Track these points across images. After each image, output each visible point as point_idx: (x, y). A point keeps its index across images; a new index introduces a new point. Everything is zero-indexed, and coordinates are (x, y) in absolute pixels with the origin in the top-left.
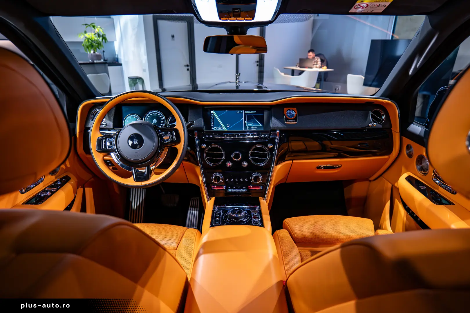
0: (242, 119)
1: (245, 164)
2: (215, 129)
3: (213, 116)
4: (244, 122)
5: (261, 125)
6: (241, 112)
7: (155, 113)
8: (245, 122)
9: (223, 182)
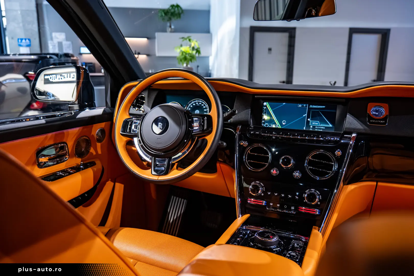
0: (304, 116)
1: (297, 174)
2: (267, 125)
3: (266, 109)
4: (307, 120)
5: (331, 126)
6: (305, 105)
7: (199, 102)
8: (309, 120)
9: (263, 194)
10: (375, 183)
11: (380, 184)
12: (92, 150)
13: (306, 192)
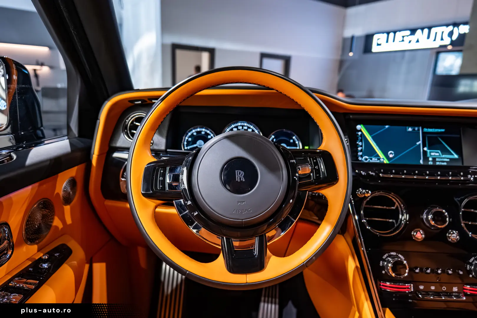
0: (418, 143)
1: (453, 236)
2: (366, 159)
3: (361, 134)
5: (456, 156)
6: (416, 129)
7: (243, 126)
8: (425, 149)
12: (57, 222)
13: (471, 261)
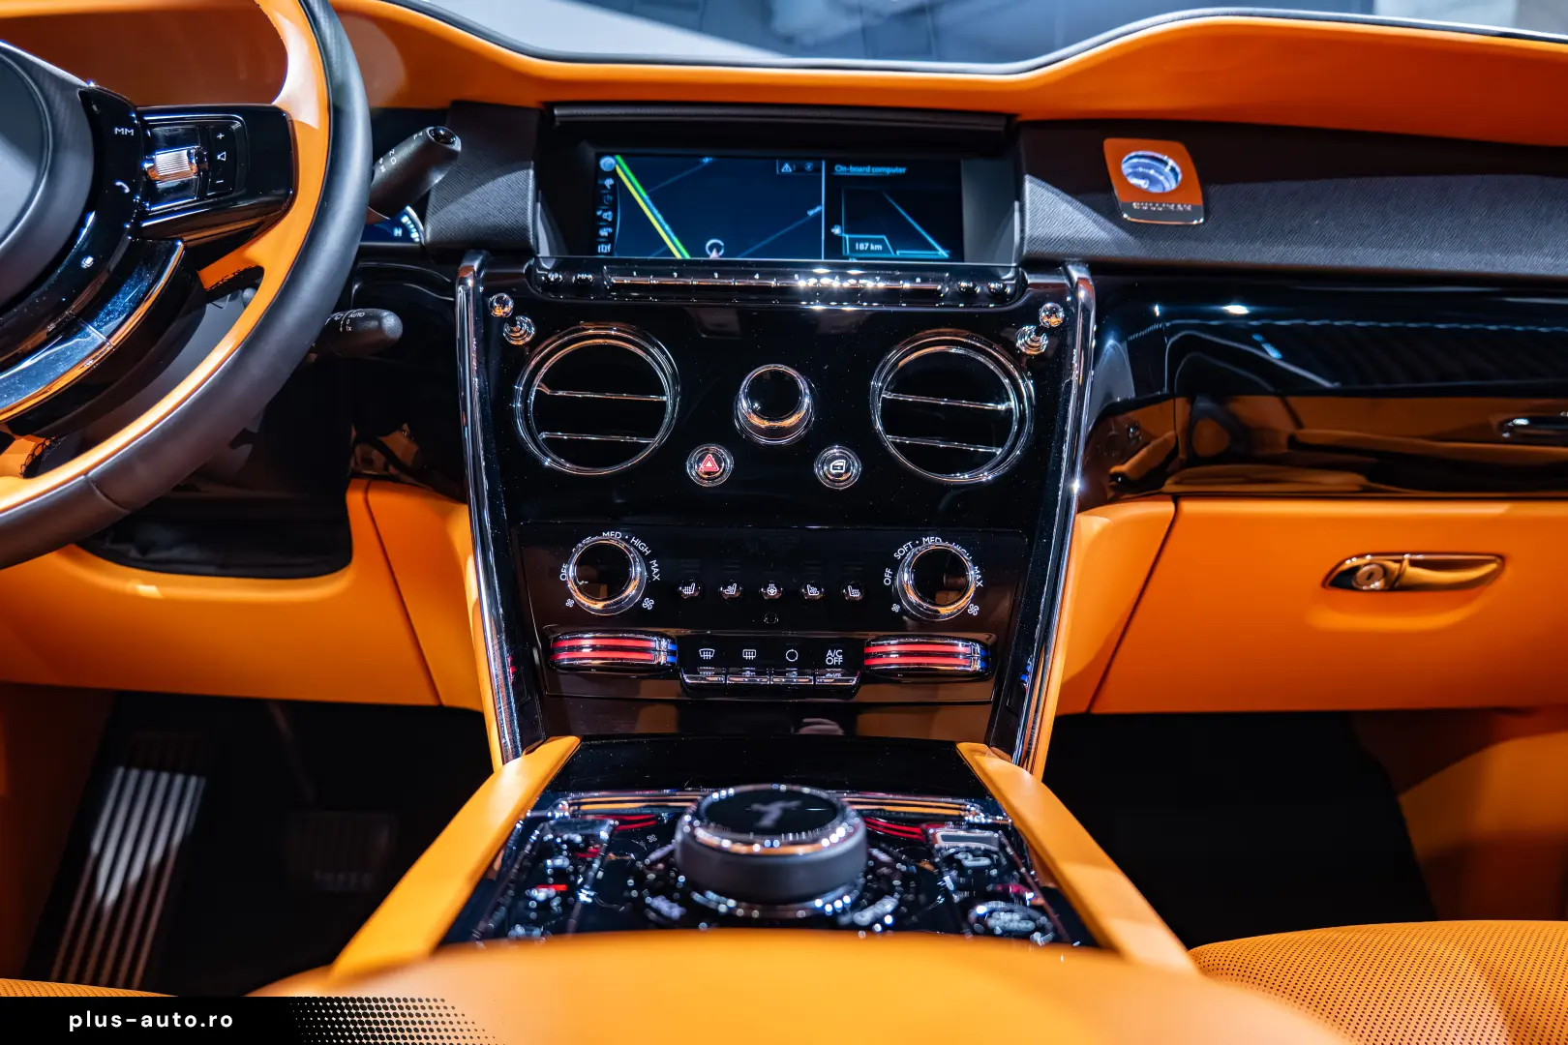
0: (811, 213)
1: (838, 466)
4: (829, 235)
6: (809, 166)
9: (648, 604)
10: (1167, 508)
11: (1189, 507)
13: (898, 555)
